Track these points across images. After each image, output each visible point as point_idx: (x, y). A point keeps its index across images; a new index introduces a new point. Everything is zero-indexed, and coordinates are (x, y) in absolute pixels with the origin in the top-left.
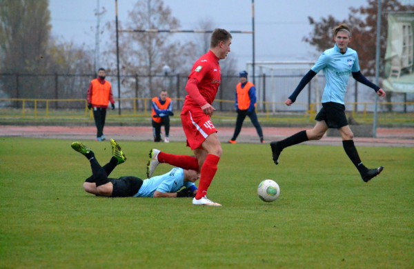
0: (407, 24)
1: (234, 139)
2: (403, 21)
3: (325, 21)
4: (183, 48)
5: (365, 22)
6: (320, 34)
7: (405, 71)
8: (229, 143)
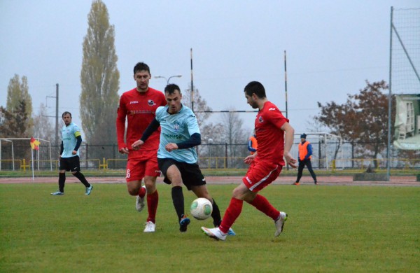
0: (409, 102)
1: (298, 181)
2: (407, 100)
3: (329, 105)
4: (214, 127)
5: (358, 105)
6: (326, 114)
7: (409, 135)
8: (295, 184)
